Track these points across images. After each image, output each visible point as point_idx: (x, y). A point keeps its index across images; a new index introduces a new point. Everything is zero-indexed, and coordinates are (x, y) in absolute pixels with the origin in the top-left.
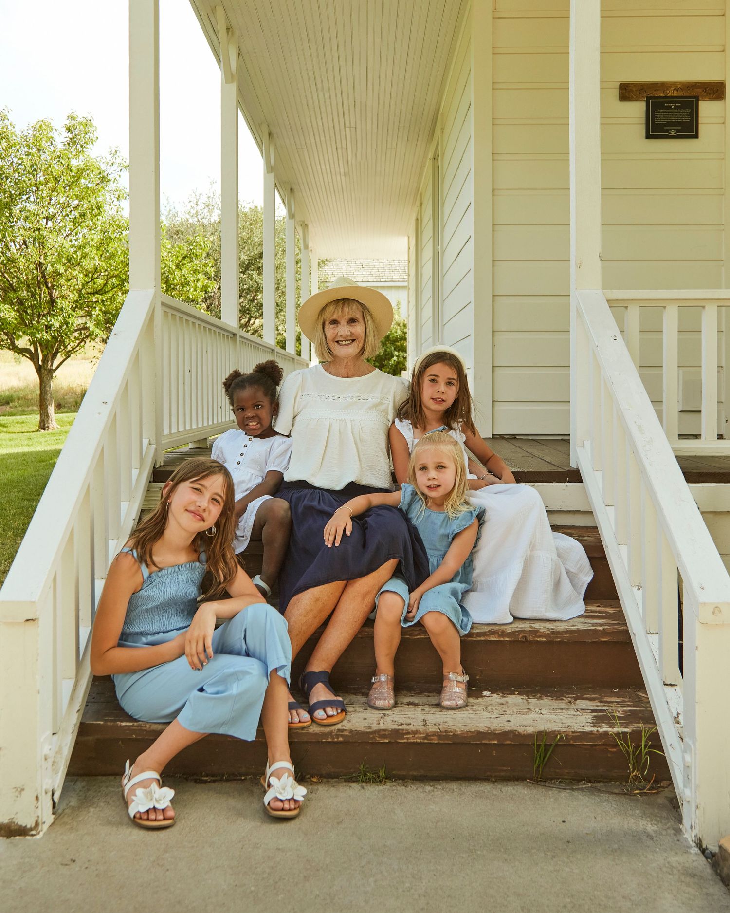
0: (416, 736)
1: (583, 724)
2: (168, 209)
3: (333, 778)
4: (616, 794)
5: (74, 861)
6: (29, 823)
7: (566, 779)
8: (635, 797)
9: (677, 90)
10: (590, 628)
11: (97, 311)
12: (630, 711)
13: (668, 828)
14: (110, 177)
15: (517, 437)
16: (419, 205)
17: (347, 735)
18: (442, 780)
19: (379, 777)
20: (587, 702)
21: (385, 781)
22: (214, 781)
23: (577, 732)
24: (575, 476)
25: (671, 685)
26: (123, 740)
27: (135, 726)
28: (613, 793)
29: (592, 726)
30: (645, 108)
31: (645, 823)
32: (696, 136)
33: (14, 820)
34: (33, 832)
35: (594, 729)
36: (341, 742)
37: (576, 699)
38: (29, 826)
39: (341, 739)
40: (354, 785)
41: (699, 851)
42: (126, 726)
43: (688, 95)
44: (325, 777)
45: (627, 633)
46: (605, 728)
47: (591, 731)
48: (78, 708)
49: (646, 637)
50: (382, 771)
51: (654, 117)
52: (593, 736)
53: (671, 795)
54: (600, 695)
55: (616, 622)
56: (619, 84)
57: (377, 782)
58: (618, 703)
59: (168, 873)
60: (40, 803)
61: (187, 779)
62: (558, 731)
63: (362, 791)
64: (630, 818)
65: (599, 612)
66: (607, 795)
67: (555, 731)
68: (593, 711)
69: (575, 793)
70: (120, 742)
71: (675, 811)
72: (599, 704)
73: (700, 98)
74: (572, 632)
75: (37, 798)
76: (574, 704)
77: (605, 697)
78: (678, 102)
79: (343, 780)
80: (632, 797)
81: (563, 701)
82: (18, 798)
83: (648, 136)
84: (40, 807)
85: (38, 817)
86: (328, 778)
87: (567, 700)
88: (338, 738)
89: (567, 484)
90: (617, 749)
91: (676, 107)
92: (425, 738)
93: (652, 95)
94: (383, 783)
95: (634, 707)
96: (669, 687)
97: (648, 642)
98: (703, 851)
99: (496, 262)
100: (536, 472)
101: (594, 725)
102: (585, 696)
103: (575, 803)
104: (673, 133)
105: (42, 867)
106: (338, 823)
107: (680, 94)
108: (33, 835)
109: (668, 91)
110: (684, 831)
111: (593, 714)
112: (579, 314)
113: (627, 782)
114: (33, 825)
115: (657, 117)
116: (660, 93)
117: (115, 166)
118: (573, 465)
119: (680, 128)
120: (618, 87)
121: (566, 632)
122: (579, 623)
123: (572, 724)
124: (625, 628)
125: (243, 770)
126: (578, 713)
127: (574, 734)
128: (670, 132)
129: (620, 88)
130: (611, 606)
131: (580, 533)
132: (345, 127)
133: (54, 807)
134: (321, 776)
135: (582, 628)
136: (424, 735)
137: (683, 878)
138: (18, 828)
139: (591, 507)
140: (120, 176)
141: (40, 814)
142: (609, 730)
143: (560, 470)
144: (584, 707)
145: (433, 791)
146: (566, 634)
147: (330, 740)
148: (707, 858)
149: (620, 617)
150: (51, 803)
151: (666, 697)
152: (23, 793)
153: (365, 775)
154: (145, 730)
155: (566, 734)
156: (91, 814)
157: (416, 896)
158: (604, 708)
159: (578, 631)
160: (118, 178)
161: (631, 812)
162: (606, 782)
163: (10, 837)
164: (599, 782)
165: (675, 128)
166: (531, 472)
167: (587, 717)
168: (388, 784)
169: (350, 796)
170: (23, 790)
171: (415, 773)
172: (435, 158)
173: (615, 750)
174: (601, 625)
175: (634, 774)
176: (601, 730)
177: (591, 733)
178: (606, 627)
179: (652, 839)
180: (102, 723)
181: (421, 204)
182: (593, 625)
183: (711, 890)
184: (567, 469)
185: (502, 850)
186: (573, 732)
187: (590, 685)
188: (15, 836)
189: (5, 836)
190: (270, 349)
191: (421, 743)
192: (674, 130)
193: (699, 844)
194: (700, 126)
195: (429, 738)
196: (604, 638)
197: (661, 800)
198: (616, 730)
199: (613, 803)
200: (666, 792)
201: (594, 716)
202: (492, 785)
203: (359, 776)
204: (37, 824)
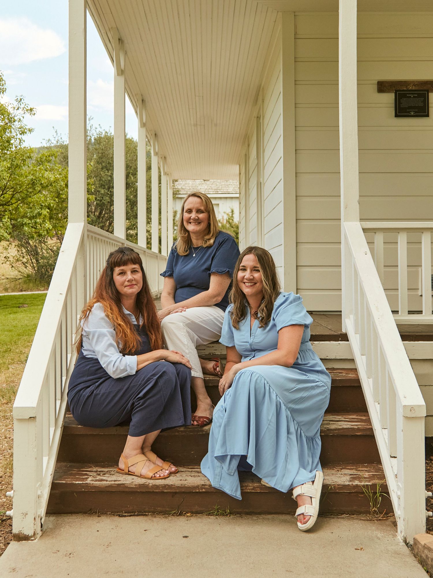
0: (248, 488)
1: (344, 481)
2: (56, 139)
3: (199, 514)
4: (363, 520)
5: (59, 551)
6: (30, 533)
7: (334, 513)
8: (373, 522)
9: (415, 86)
10: (350, 427)
11: (6, 219)
12: (372, 474)
13: (390, 535)
14: (16, 118)
15: (313, 313)
16: (247, 146)
17: (207, 488)
18: (263, 514)
19: (226, 513)
20: (348, 470)
21: (230, 515)
22: (131, 516)
23: (341, 485)
24: (344, 337)
25: (394, 457)
26: (76, 492)
27: (84, 484)
28: (361, 520)
29: (349, 482)
30: (394, 97)
31: (377, 532)
32: (428, 116)
33: (21, 532)
34: (33, 538)
35: (351, 483)
36: (204, 492)
37: (341, 469)
38: (30, 535)
39: (204, 490)
40: (212, 517)
41: (405, 544)
42: (79, 484)
43: (421, 89)
44: (194, 513)
45: (371, 430)
46: (357, 483)
47: (349, 484)
48: (51, 473)
49: (382, 430)
50: (228, 509)
51: (400, 103)
52: (349, 487)
53: (393, 520)
54: (356, 467)
55: (366, 424)
56: (376, 82)
57: (225, 515)
58: (366, 471)
59: (111, 555)
60: (36, 522)
61: (114, 515)
62: (329, 485)
63: (216, 520)
64: (369, 530)
65: (357, 419)
66: (357, 521)
67: (328, 484)
68: (351, 475)
69: (340, 520)
70: (75, 494)
71: (395, 527)
72: (355, 471)
73: (430, 91)
74: (339, 429)
75: (35, 518)
76: (340, 471)
77: (359, 468)
78: (415, 94)
79: (205, 515)
80: (372, 522)
81: (334, 470)
82: (24, 519)
83: (396, 116)
84: (36, 524)
85: (35, 530)
86: (196, 514)
87: (336, 470)
88: (202, 490)
89: (340, 342)
90: (364, 495)
91: (414, 97)
92: (253, 489)
93: (398, 89)
94: (228, 516)
95: (375, 472)
96: (394, 459)
97: (383, 434)
98: (407, 544)
99: (298, 197)
100: (321, 335)
101: (350, 481)
102: (348, 468)
103: (339, 524)
104: (412, 113)
105: (42, 554)
106: (204, 534)
107: (417, 88)
108: (32, 540)
109: (409, 87)
110: (398, 536)
111: (351, 476)
112: (346, 238)
113: (370, 514)
114: (32, 534)
115: (402, 103)
116: (404, 88)
117: (20, 110)
118: (344, 331)
119: (417, 110)
120: (377, 83)
121: (336, 429)
122: (344, 424)
123: (338, 481)
124: (371, 427)
125: (147, 509)
126: (342, 476)
127: (339, 486)
128: (410, 113)
129: (378, 84)
130: (365, 416)
131: (347, 372)
132: (195, 96)
133: (41, 527)
134: (192, 513)
135: (345, 427)
136: (252, 488)
137: (393, 555)
138: (24, 536)
139: (353, 357)
140: (23, 117)
141: (36, 528)
142: (359, 483)
143: (335, 334)
144: (346, 473)
145: (257, 519)
146: (336, 431)
147: (197, 491)
148: (408, 547)
149: (369, 421)
150: (40, 524)
151: (391, 464)
152: (26, 516)
153: (218, 512)
154: (90, 486)
155: (334, 486)
156: (62, 531)
157: (248, 564)
158: (358, 473)
159: (343, 429)
160: (22, 118)
161: (370, 528)
162: (358, 514)
163: (20, 541)
164: (354, 515)
165: (413, 110)
166: (318, 335)
167: (347, 477)
168: (231, 516)
169: (210, 522)
170: (27, 514)
171: (247, 511)
172: (258, 118)
173: (362, 495)
174: (356, 425)
175: (374, 509)
176: (354, 484)
177: (349, 485)
178: (360, 426)
179: (379, 539)
180: (64, 482)
181: (249, 145)
182: (352, 425)
183: (407, 560)
184: (340, 333)
185: (296, 544)
186: (338, 485)
187: (351, 462)
188: (22, 541)
189: (16, 541)
190: (142, 250)
191: (250, 492)
192: (414, 112)
193: (405, 541)
194: (430, 109)
195: (255, 489)
196: (358, 433)
197: (388, 523)
198: (363, 483)
199: (360, 524)
200: (391, 519)
201: (351, 477)
202: (291, 517)
203: (214, 512)
204: (34, 534)
